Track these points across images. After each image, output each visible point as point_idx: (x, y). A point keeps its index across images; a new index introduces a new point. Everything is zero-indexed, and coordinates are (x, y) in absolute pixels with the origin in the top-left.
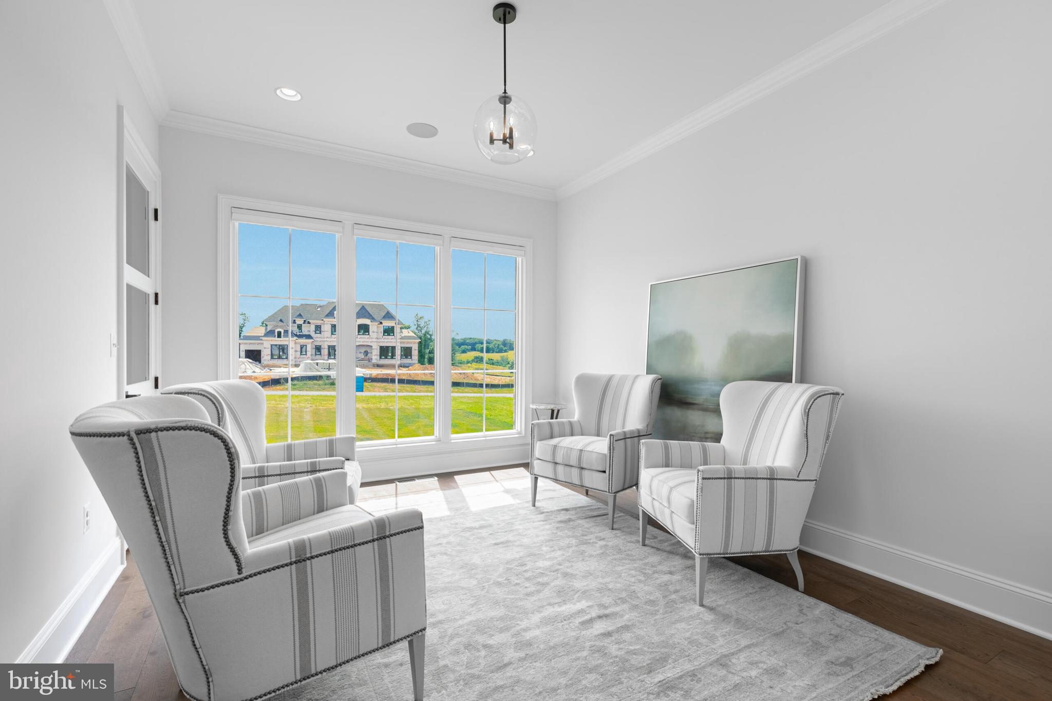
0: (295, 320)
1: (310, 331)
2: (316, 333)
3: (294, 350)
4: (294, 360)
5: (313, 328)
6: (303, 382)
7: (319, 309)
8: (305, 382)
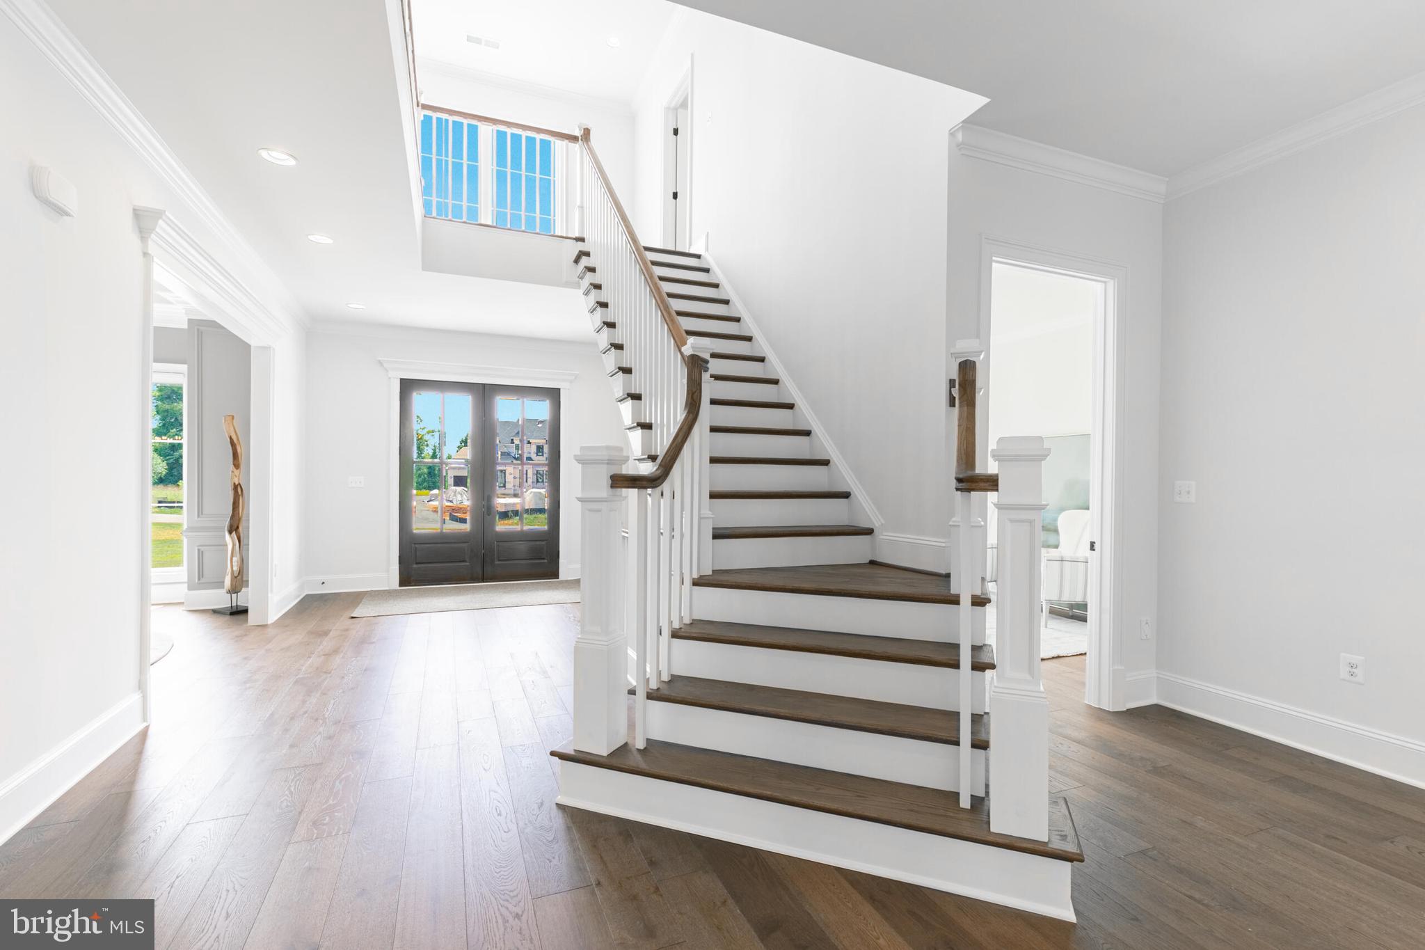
0: (512, 440)
1: (530, 453)
2: (537, 455)
3: (512, 476)
4: (513, 488)
5: (534, 449)
6: (533, 516)
7: (540, 425)
8: (535, 515)
